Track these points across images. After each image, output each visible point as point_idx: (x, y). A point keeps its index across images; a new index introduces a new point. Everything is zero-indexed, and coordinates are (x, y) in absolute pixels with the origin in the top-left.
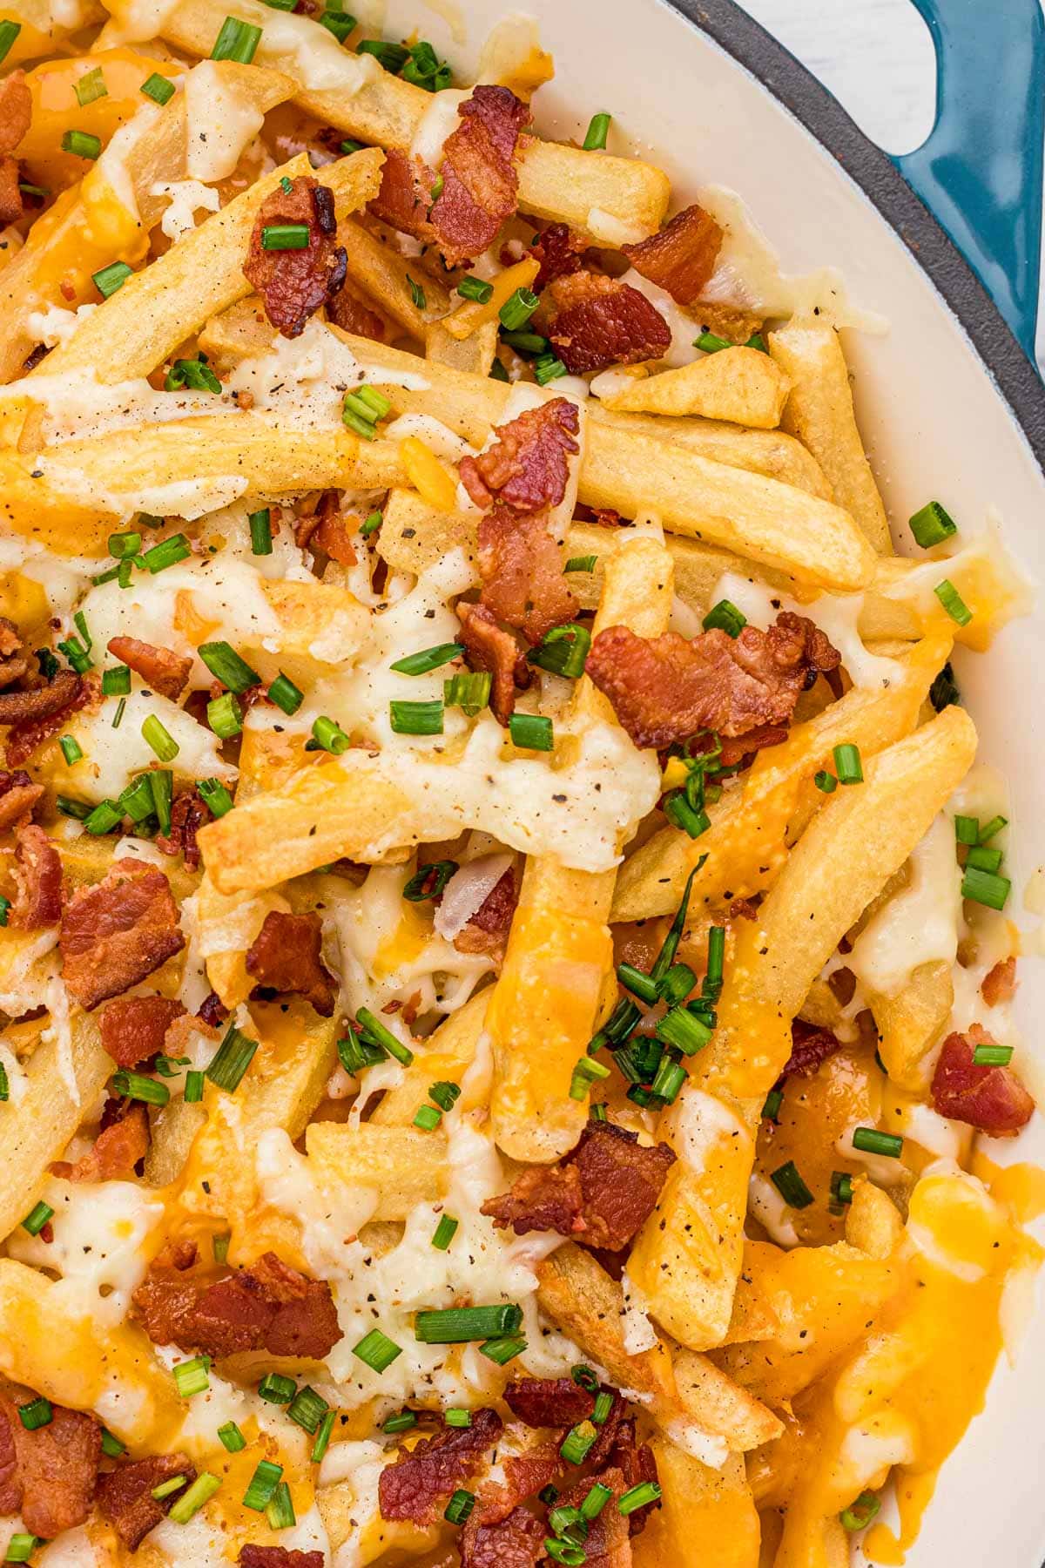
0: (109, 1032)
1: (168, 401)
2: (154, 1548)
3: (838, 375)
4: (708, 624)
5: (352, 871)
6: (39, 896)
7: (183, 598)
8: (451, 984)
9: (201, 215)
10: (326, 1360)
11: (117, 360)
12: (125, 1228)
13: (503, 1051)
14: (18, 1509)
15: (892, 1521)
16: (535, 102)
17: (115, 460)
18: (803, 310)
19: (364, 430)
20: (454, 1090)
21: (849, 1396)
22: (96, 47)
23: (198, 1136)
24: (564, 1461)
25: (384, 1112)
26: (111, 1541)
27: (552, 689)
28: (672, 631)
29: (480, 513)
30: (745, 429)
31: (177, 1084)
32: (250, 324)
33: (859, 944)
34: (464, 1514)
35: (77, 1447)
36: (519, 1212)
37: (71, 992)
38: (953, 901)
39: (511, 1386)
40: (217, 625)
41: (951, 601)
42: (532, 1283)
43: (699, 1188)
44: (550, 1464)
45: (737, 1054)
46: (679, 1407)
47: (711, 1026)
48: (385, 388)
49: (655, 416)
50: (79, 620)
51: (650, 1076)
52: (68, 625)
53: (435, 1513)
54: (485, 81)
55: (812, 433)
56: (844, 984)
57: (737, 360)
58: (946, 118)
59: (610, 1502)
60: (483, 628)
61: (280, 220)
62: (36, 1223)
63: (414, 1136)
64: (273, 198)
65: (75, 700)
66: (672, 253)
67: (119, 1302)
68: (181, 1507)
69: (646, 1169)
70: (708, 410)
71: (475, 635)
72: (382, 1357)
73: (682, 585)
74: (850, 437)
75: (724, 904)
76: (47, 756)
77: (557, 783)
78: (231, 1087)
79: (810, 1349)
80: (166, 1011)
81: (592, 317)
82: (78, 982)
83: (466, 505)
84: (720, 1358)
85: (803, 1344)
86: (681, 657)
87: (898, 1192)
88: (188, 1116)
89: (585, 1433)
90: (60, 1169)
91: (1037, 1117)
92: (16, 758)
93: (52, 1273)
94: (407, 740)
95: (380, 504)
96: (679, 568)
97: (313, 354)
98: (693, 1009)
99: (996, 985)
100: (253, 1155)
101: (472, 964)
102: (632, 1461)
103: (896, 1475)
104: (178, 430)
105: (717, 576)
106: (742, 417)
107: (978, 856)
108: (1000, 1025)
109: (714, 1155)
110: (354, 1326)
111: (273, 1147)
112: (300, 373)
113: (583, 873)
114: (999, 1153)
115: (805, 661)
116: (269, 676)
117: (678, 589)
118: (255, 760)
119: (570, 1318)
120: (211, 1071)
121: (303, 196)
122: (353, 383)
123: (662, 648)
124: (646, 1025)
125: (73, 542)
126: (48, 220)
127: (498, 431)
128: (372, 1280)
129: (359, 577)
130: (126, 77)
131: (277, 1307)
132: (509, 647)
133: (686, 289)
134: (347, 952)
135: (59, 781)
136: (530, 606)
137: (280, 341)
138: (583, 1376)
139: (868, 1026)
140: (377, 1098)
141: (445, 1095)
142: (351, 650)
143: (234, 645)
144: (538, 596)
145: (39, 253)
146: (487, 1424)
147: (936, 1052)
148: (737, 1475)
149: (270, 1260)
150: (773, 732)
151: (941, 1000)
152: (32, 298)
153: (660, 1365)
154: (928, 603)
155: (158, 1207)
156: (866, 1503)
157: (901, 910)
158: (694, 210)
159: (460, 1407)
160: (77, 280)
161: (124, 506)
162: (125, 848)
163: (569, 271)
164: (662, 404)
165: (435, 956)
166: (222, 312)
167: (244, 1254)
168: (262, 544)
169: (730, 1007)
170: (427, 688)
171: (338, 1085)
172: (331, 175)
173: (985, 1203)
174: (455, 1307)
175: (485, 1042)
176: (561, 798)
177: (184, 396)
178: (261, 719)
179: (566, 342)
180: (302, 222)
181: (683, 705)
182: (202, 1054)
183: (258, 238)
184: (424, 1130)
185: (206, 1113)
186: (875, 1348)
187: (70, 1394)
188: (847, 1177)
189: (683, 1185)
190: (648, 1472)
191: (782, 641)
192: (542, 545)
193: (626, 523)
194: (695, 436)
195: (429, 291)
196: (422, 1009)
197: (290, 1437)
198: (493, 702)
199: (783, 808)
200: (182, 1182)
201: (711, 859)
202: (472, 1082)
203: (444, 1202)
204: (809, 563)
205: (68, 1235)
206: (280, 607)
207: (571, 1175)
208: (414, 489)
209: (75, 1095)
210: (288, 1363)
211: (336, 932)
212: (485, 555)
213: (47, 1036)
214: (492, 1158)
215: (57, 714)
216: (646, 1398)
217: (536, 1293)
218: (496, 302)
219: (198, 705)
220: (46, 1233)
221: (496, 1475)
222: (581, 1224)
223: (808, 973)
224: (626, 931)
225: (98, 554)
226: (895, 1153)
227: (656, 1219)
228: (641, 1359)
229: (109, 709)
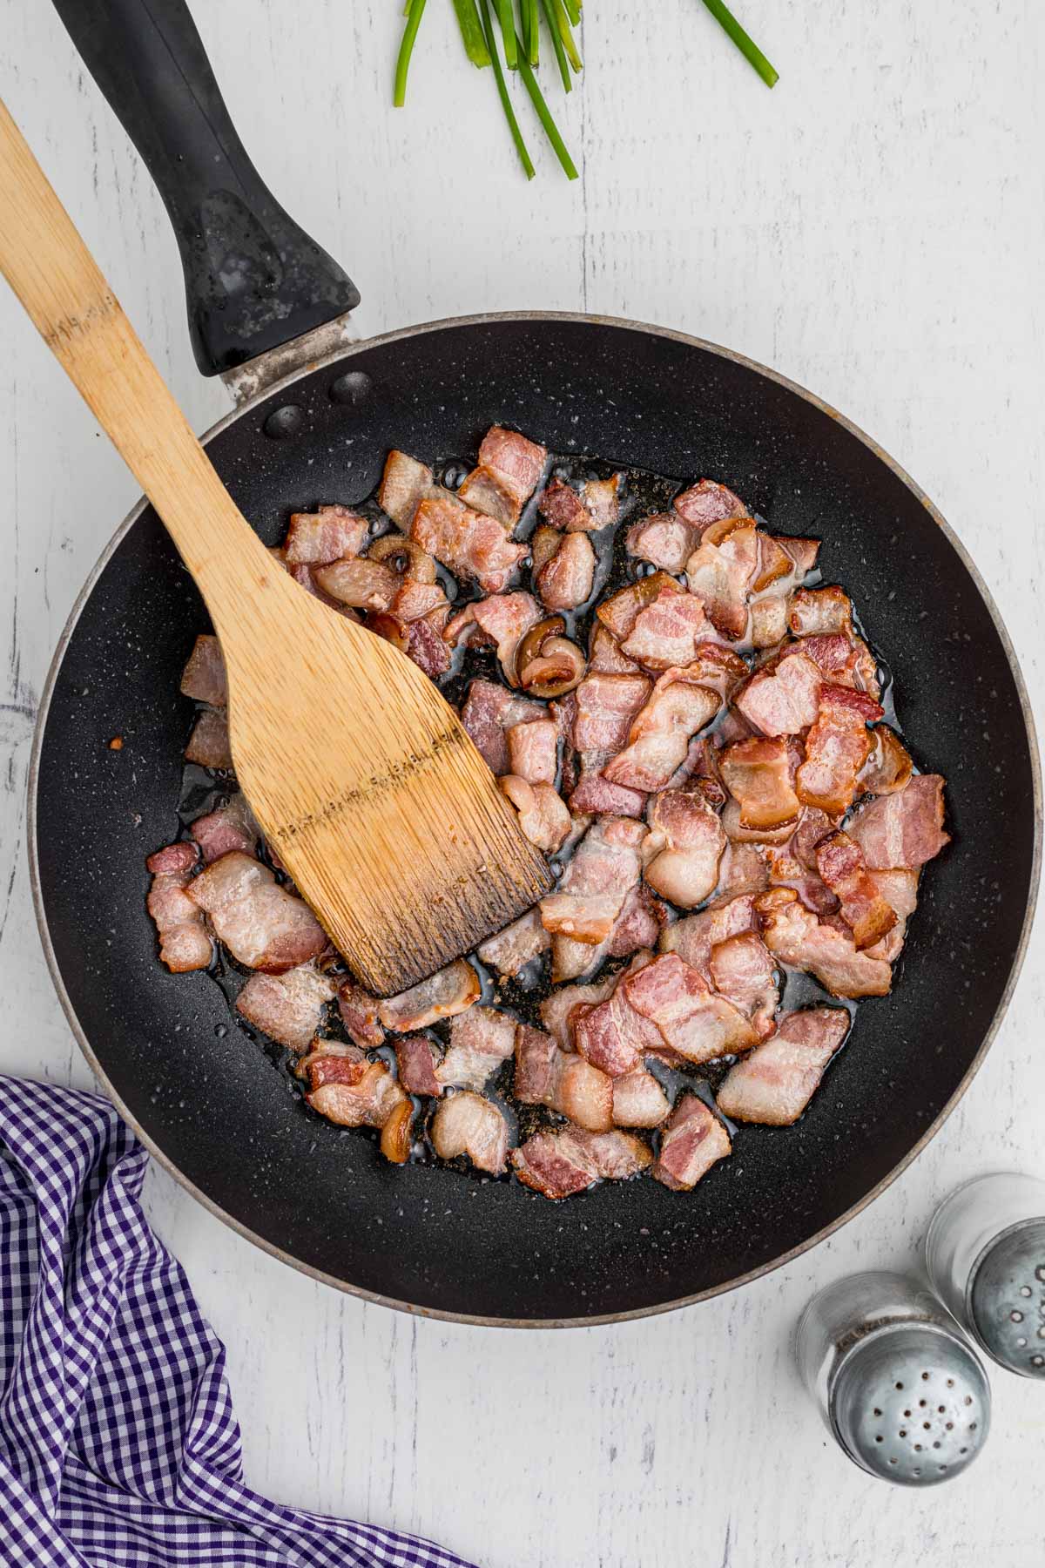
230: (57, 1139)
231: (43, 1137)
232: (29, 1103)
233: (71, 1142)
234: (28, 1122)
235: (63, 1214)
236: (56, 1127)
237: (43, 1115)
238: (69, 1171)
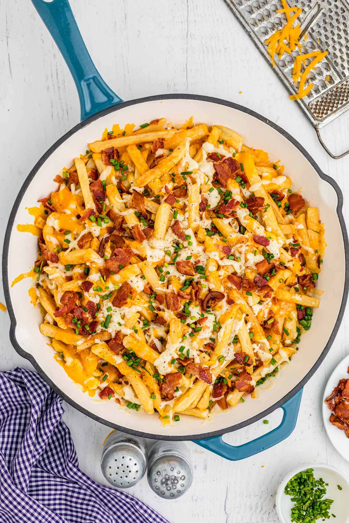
0: (161, 296)
1: (233, 336)
2: (98, 272)
3: (199, 416)
4: (177, 388)
5: (168, 332)
6: (181, 295)
7: (209, 328)
8: (148, 337)
9: (254, 349)
10: (111, 303)
11: (241, 332)
12: (138, 287)
13: (138, 341)
14: (110, 259)
15: (59, 359)
16: (250, 396)
17: (229, 327)
18: (209, 415)
19: (219, 358)
20: (136, 333)
21: (77, 361)
22: (281, 344)
23: (145, 300)
24: (85, 325)
25: (137, 323)
26: (101, 268)
27: (178, 366)
28: (179, 384)
29: (203, 367)
30: (198, 402)
31: (152, 300)
32: (238, 350)
33: (131, 388)
34: (85, 310)
35: (115, 270)
36: (119, 334)
37: (169, 293)
38: (131, 401)
39: (97, 322)
40: (204, 331)
41: (166, 417)
42: (109, 332)
43: (111, 356)
44: (86, 322)
45: (125, 368)
46: (86, 342)
47: (129, 366)
48: (223, 362)
49: (205, 391)
50: (212, 314)
51: (127, 356)
52: (212, 312)
53: (87, 307)
54: (255, 389)
55: (194, 410)
56: (127, 383)
57: (207, 404)
58: (224, 443)
59: (78, 328)
60: (189, 362)
61: (249, 359)
62: (143, 277)
63: (133, 326)
64: (252, 360)
65: (203, 309)
66: (223, 402)
67: (130, 282)
68: (102, 278)
69: (117, 351)
70: (202, 399)
71: (188, 361)
72: (109, 309)
73: (183, 387)
74: (191, 413)
75: (143, 374)
76: (198, 303)
77: (167, 362)
78: (148, 307)
79: (85, 360)
80: (161, 303)
81: (220, 389)
82: (169, 294)
83: (205, 366)
84: (90, 349)
85: (86, 359)
86: (174, 383)
87: (98, 378)
88: (147, 299)
89: (88, 329)
90: (148, 284)
91: (100, 399)
92: (199, 299)
93: (136, 276)
94: (180, 347)
95: (209, 355)
96: (185, 388)
97: (231, 356)
98: (132, 365)
99: (118, 401)
100: (140, 306)
101: (150, 341)
102: (81, 332)
103: (65, 362)
104: (229, 336)
105: (182, 391)
106: (200, 403)
107: (134, 406)
108: (113, 399)
109: (114, 360)
110: (113, 308)
111: (140, 309)
112: (229, 353)
113: (155, 361)
114: (98, 392)
115: (167, 397)
116: (195, 334)
117: (183, 386)
118: (186, 328)
119: (103, 334)
120: (152, 305)
121: (250, 363)
122: (225, 359)
123: (177, 382)
124: (133, 358)
125: (222, 317)
126: (262, 330)
127: (211, 374)
128: (118, 312)
129: (202, 349)
130: (275, 347)
131: (120, 301)
132: (185, 364)
133: (218, 402)
134: (158, 327)
135: (194, 303)
136: (189, 368)
137: (234, 353)
138: (95, 332)
139: (120, 383)
140: (139, 322)
141: (136, 331)
142: (193, 346)
143: (200, 332)
144: (190, 370)
145: (258, 327)
146: (94, 317)
147: (113, 390)
148: (74, 344)
149: (126, 303)
150: (161, 389)
151: (119, 394)
152: (253, 324)
153: (92, 342)
154: (167, 414)
155: (138, 292)
156: (63, 357)
157: (133, 394)
158: (227, 408)
159: (98, 315)
160: (253, 330)
161: (223, 326)
162: (183, 307)
163: (227, 389)
164: (205, 394)
165: (153, 337)
166: (241, 347)
167: (129, 300)
168: (211, 339)
169: (130, 369)
170: (185, 352)
171: (143, 318)
172: (252, 367)
173: (93, 388)
174: (110, 320)
175: (140, 339)
176: (165, 362)
177: (233, 338)
178: (190, 330)
179: (219, 385)
180: (247, 362)
181: (169, 381)
182: (154, 305)
183: (248, 356)
184: (133, 327)
185: (147, 302)
186: (81, 367)
187: (122, 272)
188: (103, 372)
189: (112, 355)
190: (80, 334)
191: (171, 396)
192: (195, 373)
193: (194, 383)
194: (200, 396)
195: (232, 371)
196: (147, 332)
197: (103, 294)
198: (179, 359)
199: (151, 387)
200: (141, 296)
201: (150, 376)
202: (137, 336)
203: (123, 326)
204: (179, 404)
205: (140, 280)
206: (202, 339)
207: (120, 343)
208: (209, 360)
209: (156, 288)
210: (113, 298)
211: (161, 327)
212: (198, 366)
213: (165, 288)
214: (126, 334)
215: (202, 306)
216: (89, 338)
217: (108, 331)
218: (228, 379)
219: (195, 323)
220: (141, 277)
221: (87, 316)
222: (114, 341)
223: (130, 380)
224: (145, 362)
225: (219, 320)
226: (103, 379)
227: (110, 349)
228: (94, 340)
229: (200, 313)
230: (40, 388)
231: (36, 387)
232: (34, 377)
233: (44, 389)
234: (33, 382)
235: (39, 408)
236: (40, 385)
237: (37, 381)
238: (42, 397)
